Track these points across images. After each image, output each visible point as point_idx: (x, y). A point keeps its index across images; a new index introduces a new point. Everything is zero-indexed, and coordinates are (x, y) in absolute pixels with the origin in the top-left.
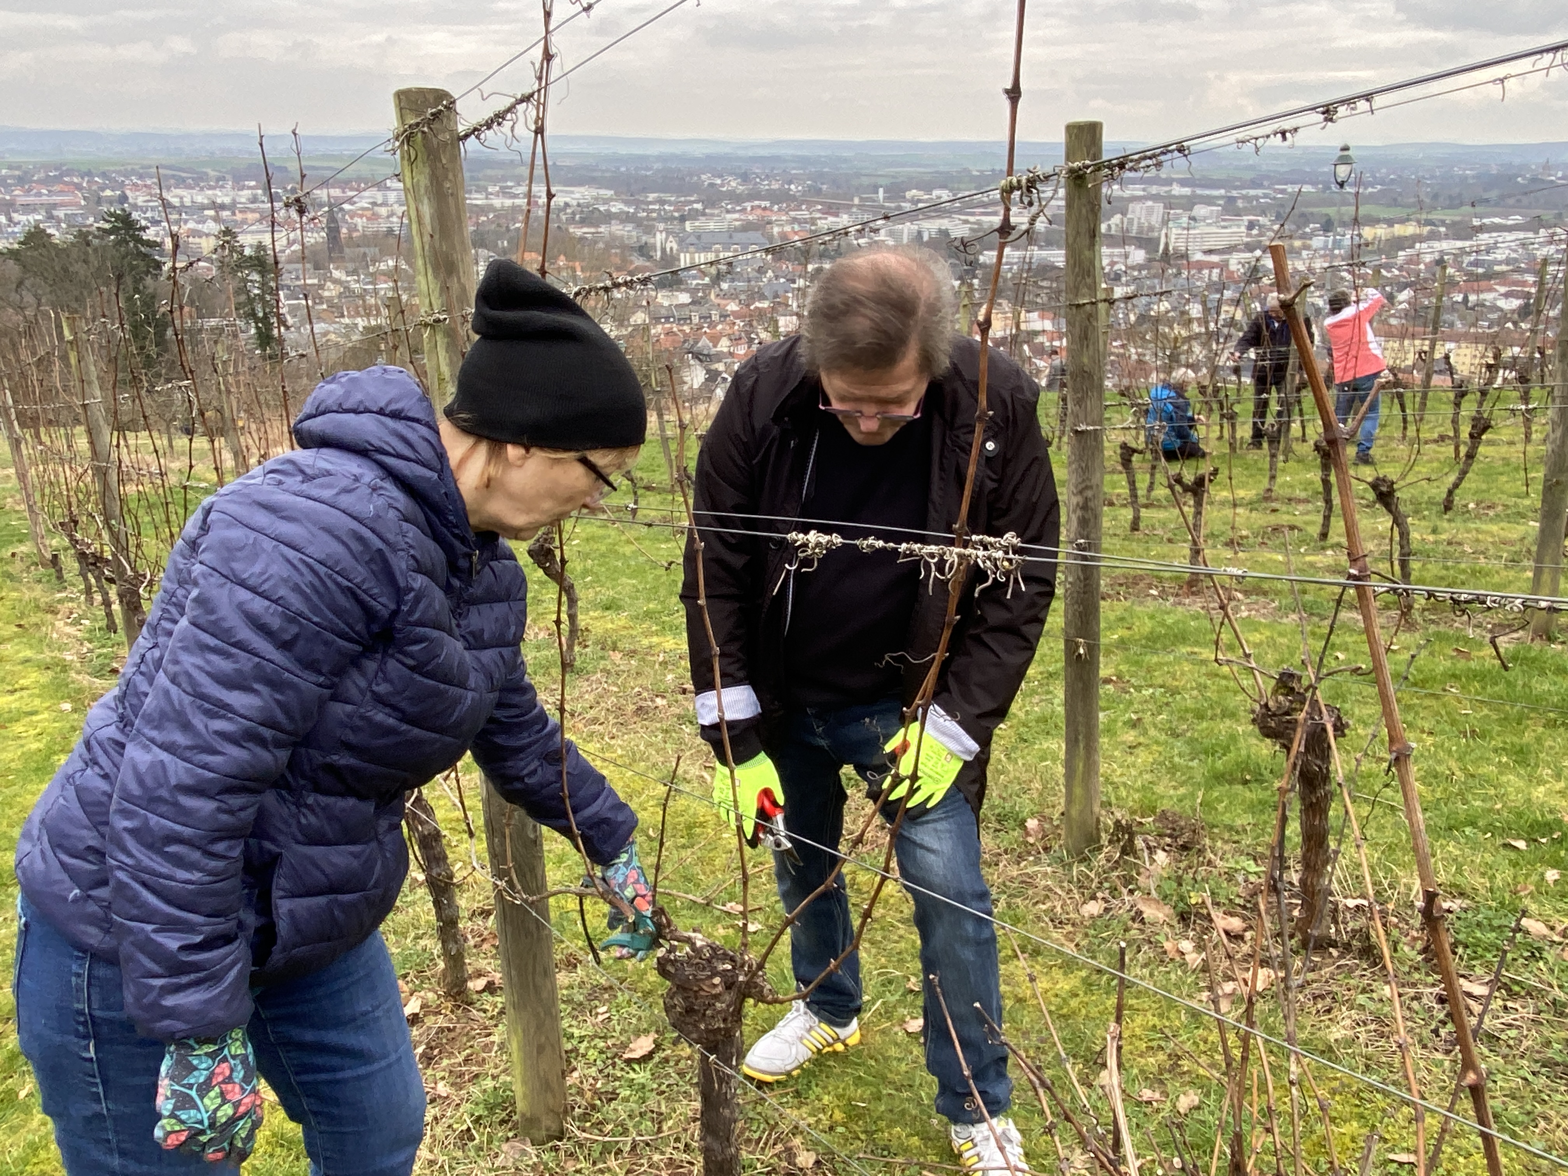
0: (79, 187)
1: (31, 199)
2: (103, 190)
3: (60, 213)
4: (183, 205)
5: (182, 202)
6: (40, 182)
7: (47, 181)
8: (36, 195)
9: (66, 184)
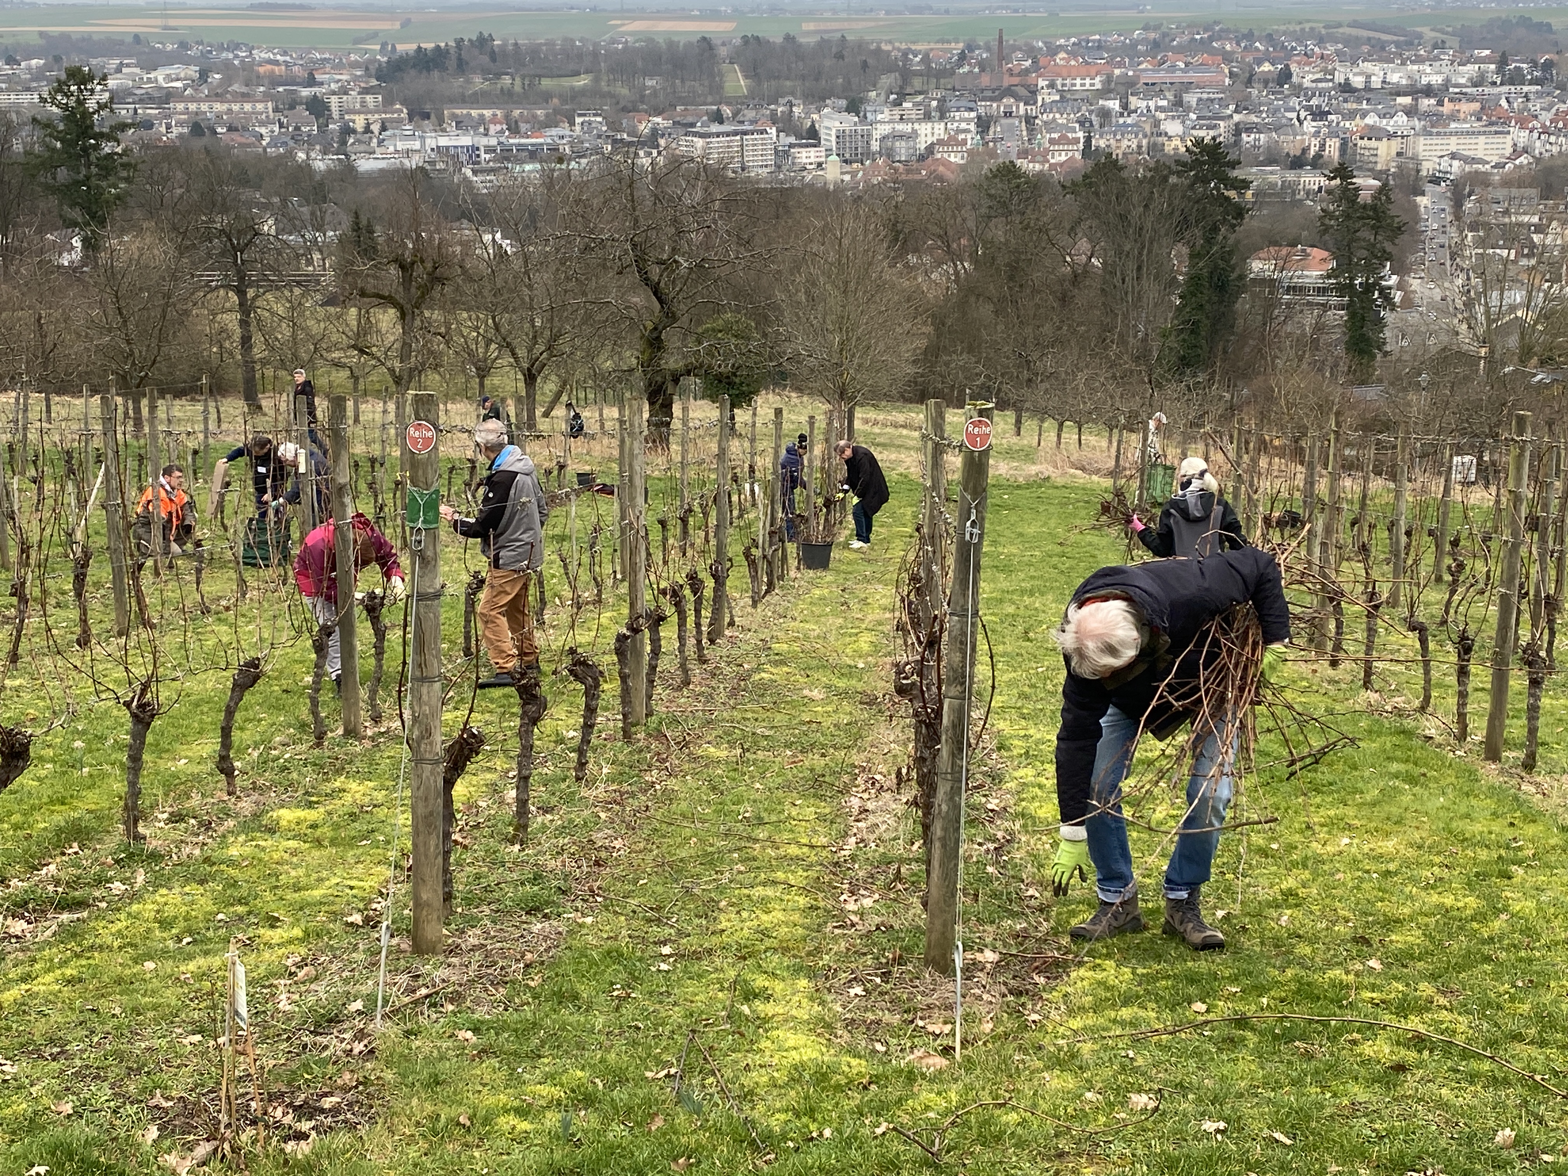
0: (1227, 58)
1: (1162, 76)
2: (1259, 63)
3: (1191, 98)
4: (1368, 88)
5: (1368, 82)
6: (1180, 50)
7: (1191, 48)
8: (1167, 71)
9: (1213, 52)
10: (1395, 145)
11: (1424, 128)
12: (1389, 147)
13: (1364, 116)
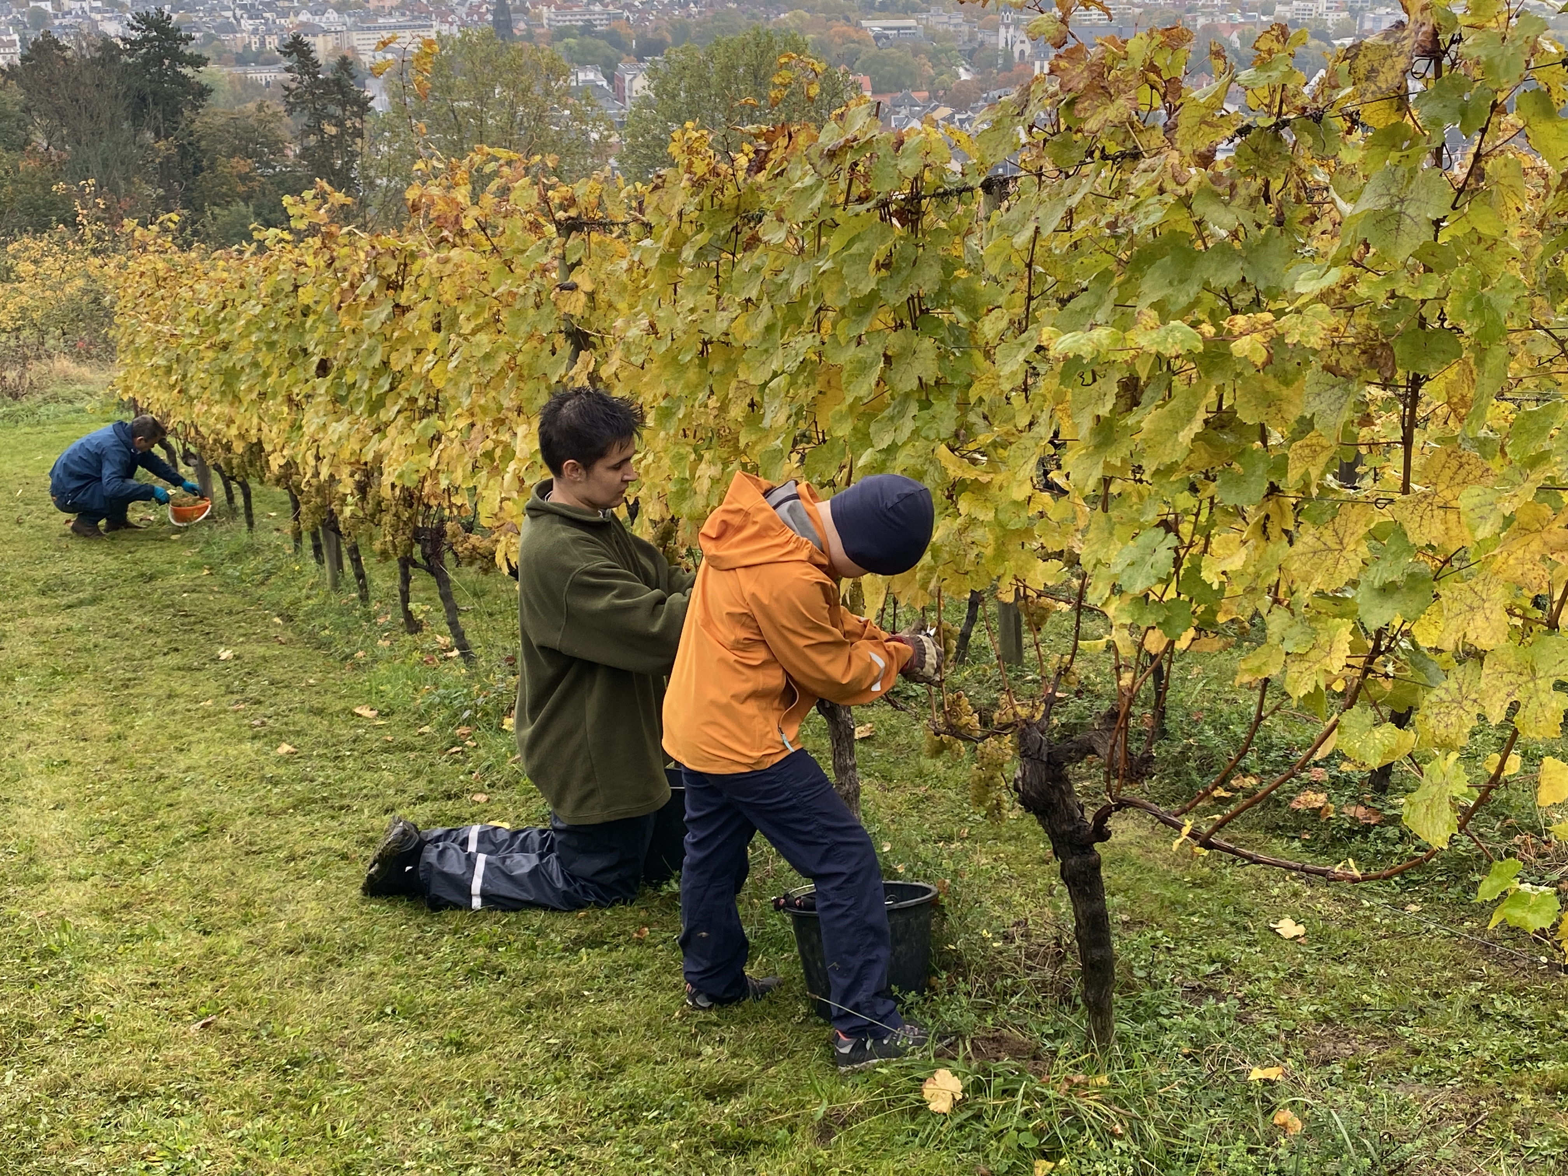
10: (331, 39)
11: (355, 24)
12: (326, 42)
13: (297, 14)
